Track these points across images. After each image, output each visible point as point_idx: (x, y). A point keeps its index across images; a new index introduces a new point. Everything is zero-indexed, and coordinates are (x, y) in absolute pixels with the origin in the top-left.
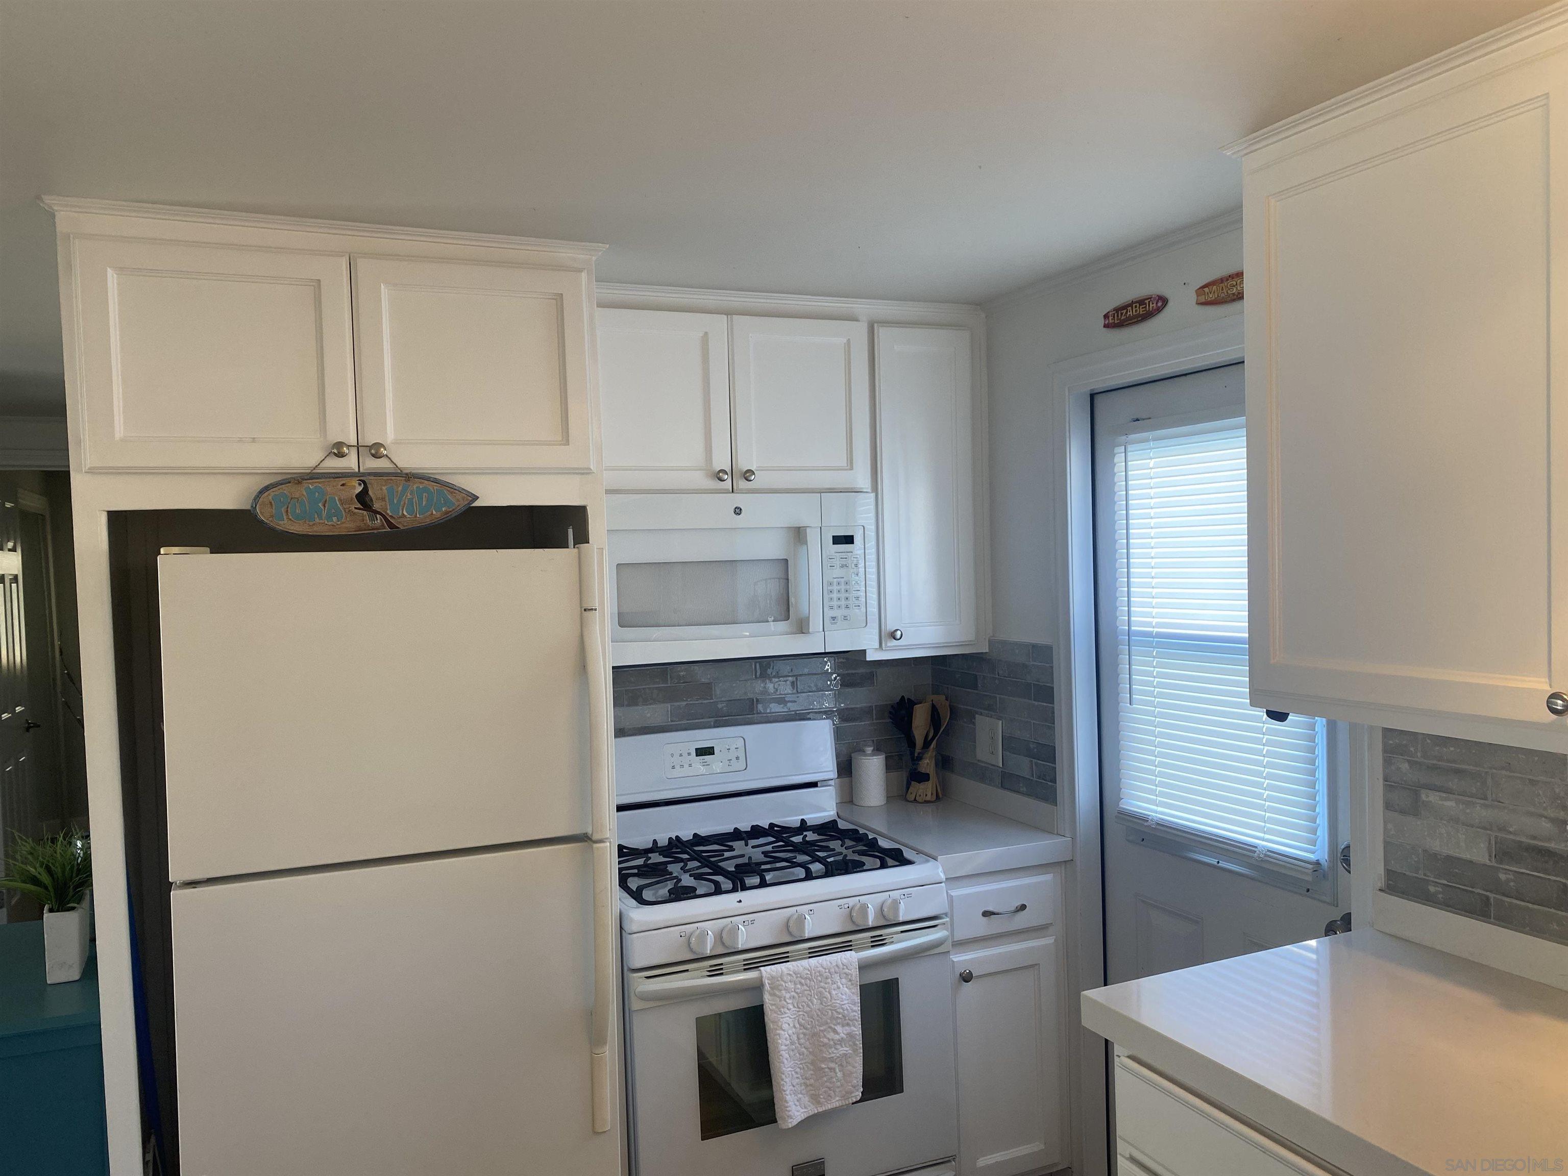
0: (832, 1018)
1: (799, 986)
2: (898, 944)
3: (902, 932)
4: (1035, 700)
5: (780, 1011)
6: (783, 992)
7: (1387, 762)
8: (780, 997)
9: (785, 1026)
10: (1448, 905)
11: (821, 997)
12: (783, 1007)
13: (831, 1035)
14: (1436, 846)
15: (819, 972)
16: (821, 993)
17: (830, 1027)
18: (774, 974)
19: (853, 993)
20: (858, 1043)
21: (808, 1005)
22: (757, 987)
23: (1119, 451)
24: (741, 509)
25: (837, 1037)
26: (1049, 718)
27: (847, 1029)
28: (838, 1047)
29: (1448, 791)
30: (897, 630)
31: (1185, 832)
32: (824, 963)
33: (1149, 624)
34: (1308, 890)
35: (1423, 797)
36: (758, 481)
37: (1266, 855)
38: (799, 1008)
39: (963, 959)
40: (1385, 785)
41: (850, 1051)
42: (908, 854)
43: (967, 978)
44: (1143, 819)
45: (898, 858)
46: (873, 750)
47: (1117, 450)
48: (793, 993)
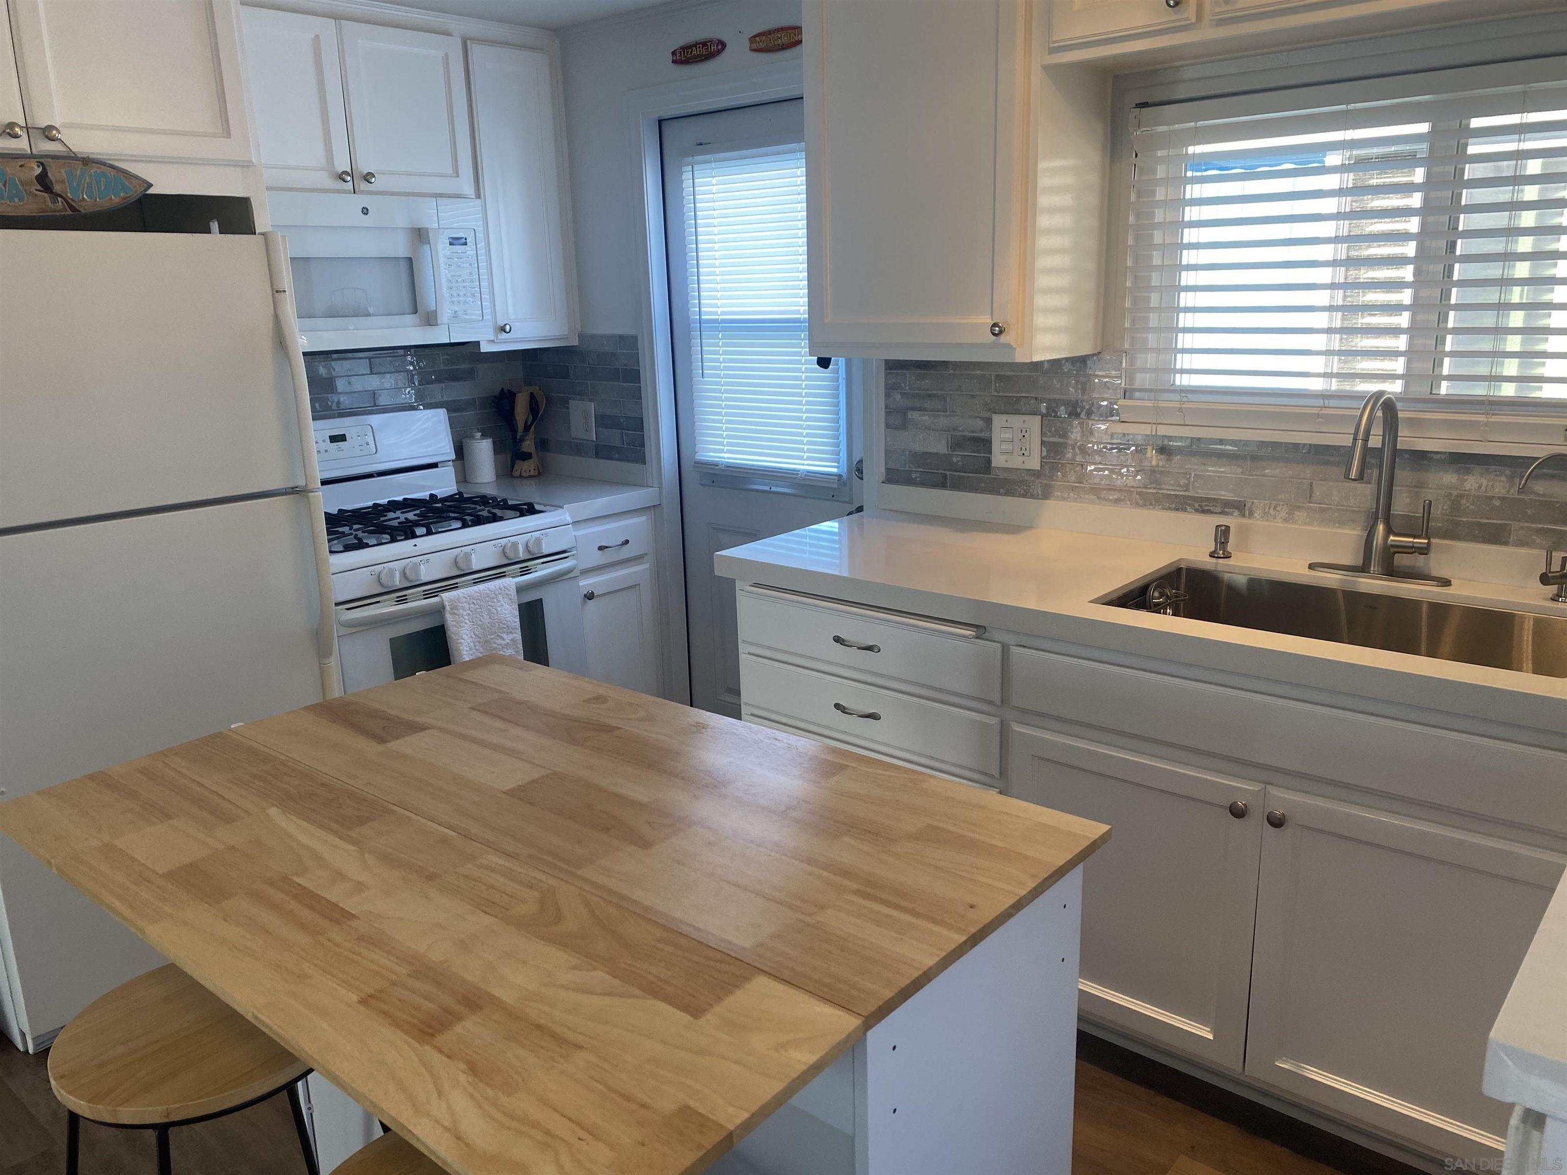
0: (500, 628)
1: (472, 606)
2: (541, 572)
3: (543, 563)
4: (622, 382)
5: (460, 626)
6: (461, 611)
7: (887, 396)
8: (458, 615)
9: (465, 636)
10: (923, 484)
11: (490, 613)
12: (462, 622)
13: (499, 641)
14: (917, 447)
15: (487, 594)
16: (489, 610)
17: (498, 636)
18: (452, 597)
19: (513, 609)
20: (519, 646)
21: (480, 620)
22: (440, 610)
23: (687, 170)
24: (367, 210)
25: (503, 642)
26: (637, 396)
27: (511, 637)
28: (505, 650)
29: (925, 410)
30: (506, 324)
31: (745, 468)
32: (490, 587)
33: (716, 313)
34: (833, 496)
35: (910, 416)
36: (378, 183)
37: (806, 475)
38: (473, 622)
39: (587, 583)
40: (886, 412)
41: (514, 653)
42: (537, 507)
43: (590, 596)
44: (716, 464)
45: (529, 510)
46: (482, 435)
47: (684, 169)
48: (468, 612)
